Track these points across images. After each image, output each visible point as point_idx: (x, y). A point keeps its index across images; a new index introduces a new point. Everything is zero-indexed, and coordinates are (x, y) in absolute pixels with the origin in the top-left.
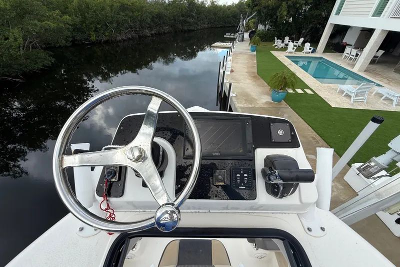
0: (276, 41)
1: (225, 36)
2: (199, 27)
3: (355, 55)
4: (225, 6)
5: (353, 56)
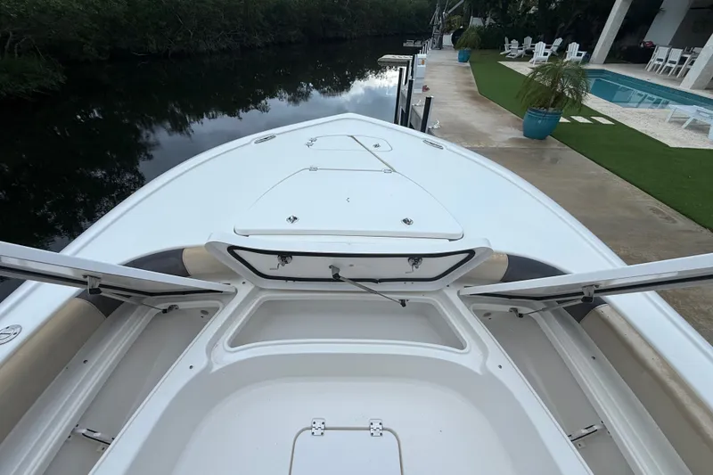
0: (507, 45)
1: (404, 45)
2: (355, 34)
3: (677, 60)
5: (674, 63)
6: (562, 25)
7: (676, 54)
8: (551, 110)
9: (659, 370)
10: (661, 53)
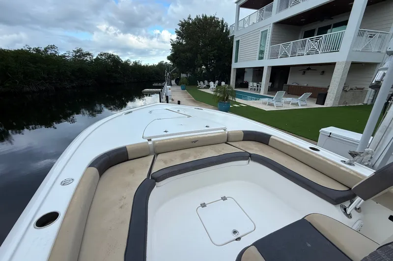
0: (199, 83)
1: (153, 85)
4: (147, 66)
5: (256, 87)
6: (216, 76)
7: (255, 84)
8: (226, 102)
9: (290, 144)
10: (251, 84)
